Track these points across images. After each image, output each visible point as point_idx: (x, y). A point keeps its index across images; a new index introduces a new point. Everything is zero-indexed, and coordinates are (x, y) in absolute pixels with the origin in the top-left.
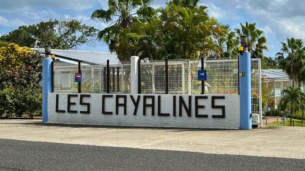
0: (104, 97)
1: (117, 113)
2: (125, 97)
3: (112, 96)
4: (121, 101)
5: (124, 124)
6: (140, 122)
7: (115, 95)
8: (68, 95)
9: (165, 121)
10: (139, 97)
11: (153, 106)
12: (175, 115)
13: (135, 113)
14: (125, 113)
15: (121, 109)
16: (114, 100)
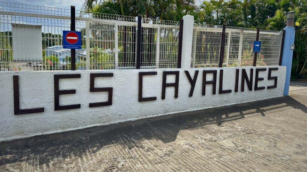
0: (141, 75)
1: (163, 97)
2: (177, 74)
3: (155, 73)
4: (171, 79)
5: (173, 111)
6: (196, 104)
7: (160, 71)
8: (55, 76)
9: (225, 99)
10: (197, 72)
11: (213, 83)
12: (236, 90)
13: (191, 94)
14: (176, 96)
15: (170, 91)
16: (158, 79)
